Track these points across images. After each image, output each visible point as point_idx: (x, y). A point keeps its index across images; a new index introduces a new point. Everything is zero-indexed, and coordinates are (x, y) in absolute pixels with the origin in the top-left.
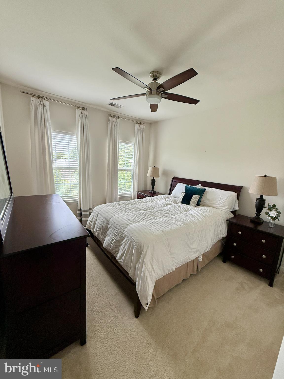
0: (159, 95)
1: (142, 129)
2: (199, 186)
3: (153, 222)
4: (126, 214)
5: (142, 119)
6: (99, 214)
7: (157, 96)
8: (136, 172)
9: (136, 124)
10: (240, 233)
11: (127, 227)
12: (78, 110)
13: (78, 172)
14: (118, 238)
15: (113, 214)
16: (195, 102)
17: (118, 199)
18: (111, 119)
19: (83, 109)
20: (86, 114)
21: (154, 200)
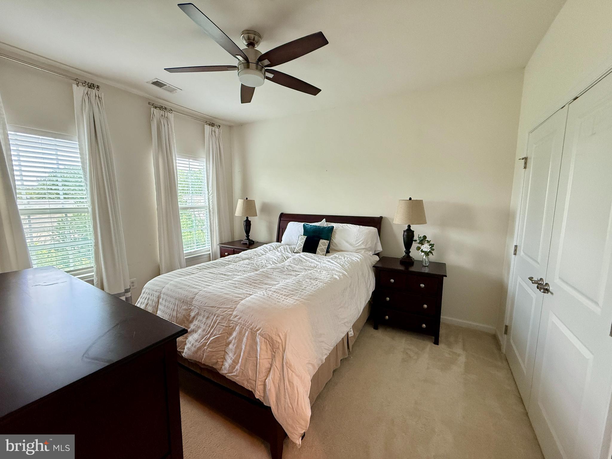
0: (261, 70)
1: (217, 135)
2: (323, 223)
3: (276, 288)
4: (222, 283)
5: (215, 118)
6: (162, 296)
7: (258, 72)
8: (213, 210)
9: (205, 125)
10: (392, 281)
11: (235, 308)
12: (78, 86)
13: (88, 217)
14: (219, 331)
15: (196, 288)
16: (313, 90)
17: (184, 262)
18: (157, 112)
19: (91, 86)
20: (99, 97)
21: (261, 254)
